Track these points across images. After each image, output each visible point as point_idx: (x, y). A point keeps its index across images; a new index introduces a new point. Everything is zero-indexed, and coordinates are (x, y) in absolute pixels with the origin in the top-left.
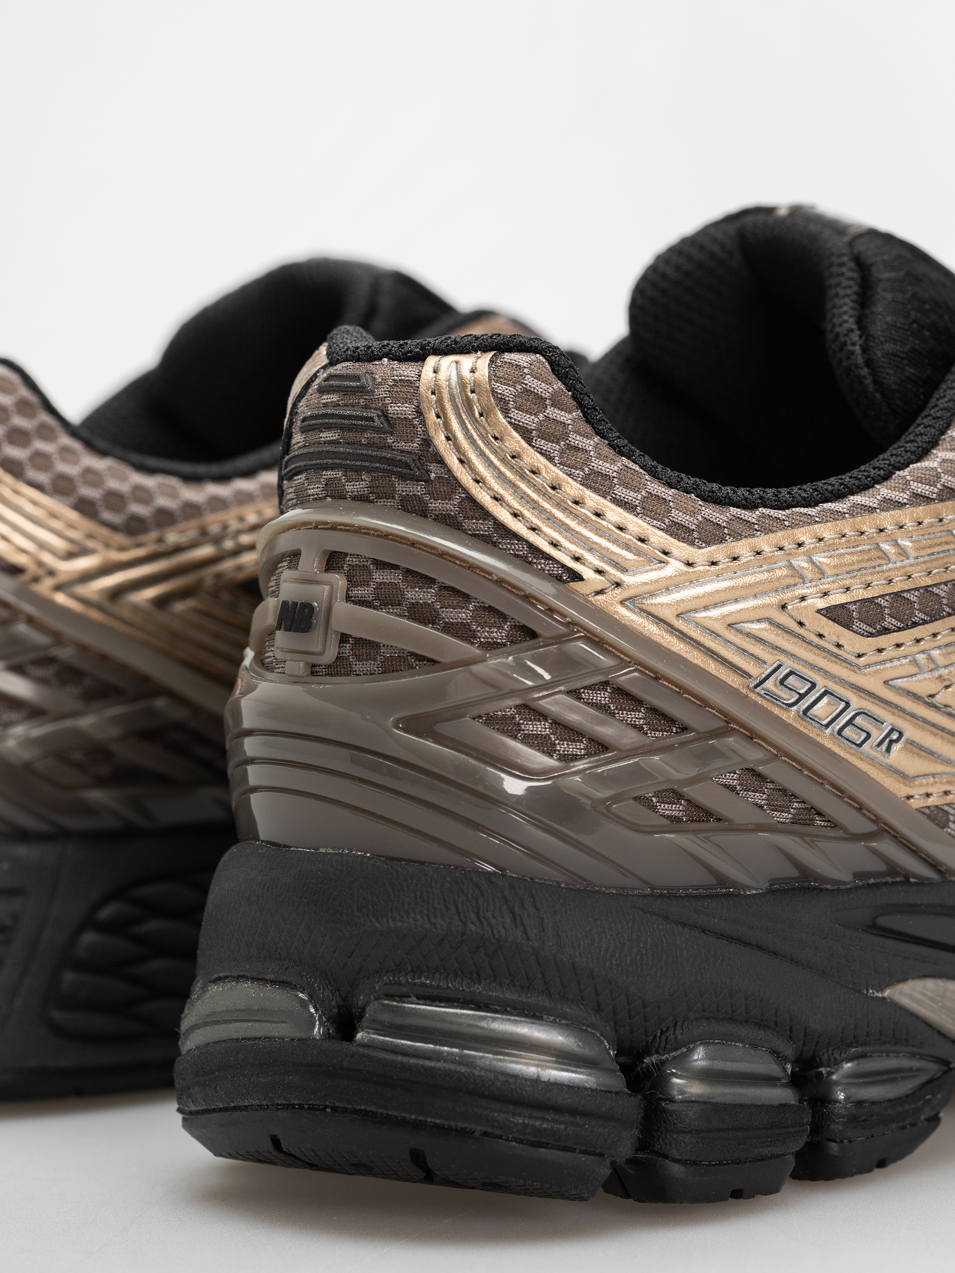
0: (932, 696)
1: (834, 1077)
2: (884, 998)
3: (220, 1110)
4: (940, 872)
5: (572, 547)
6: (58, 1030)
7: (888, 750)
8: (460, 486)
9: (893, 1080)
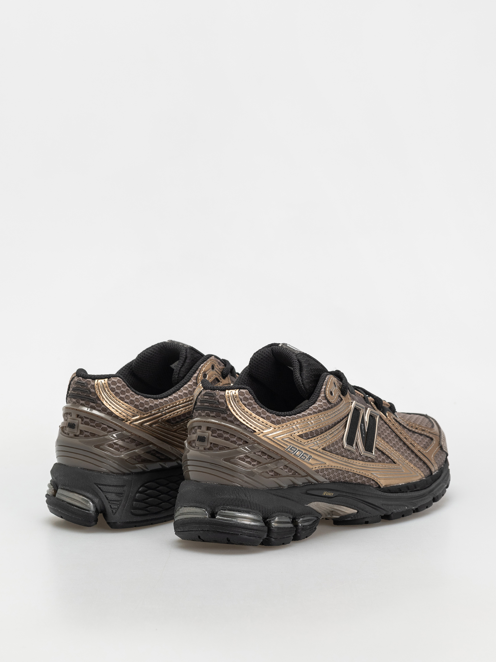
0: (317, 449)
1: (299, 521)
2: (308, 506)
3: (187, 531)
4: (317, 482)
5: (254, 426)
6: (132, 514)
7: (309, 460)
8: (233, 415)
9: (309, 521)
